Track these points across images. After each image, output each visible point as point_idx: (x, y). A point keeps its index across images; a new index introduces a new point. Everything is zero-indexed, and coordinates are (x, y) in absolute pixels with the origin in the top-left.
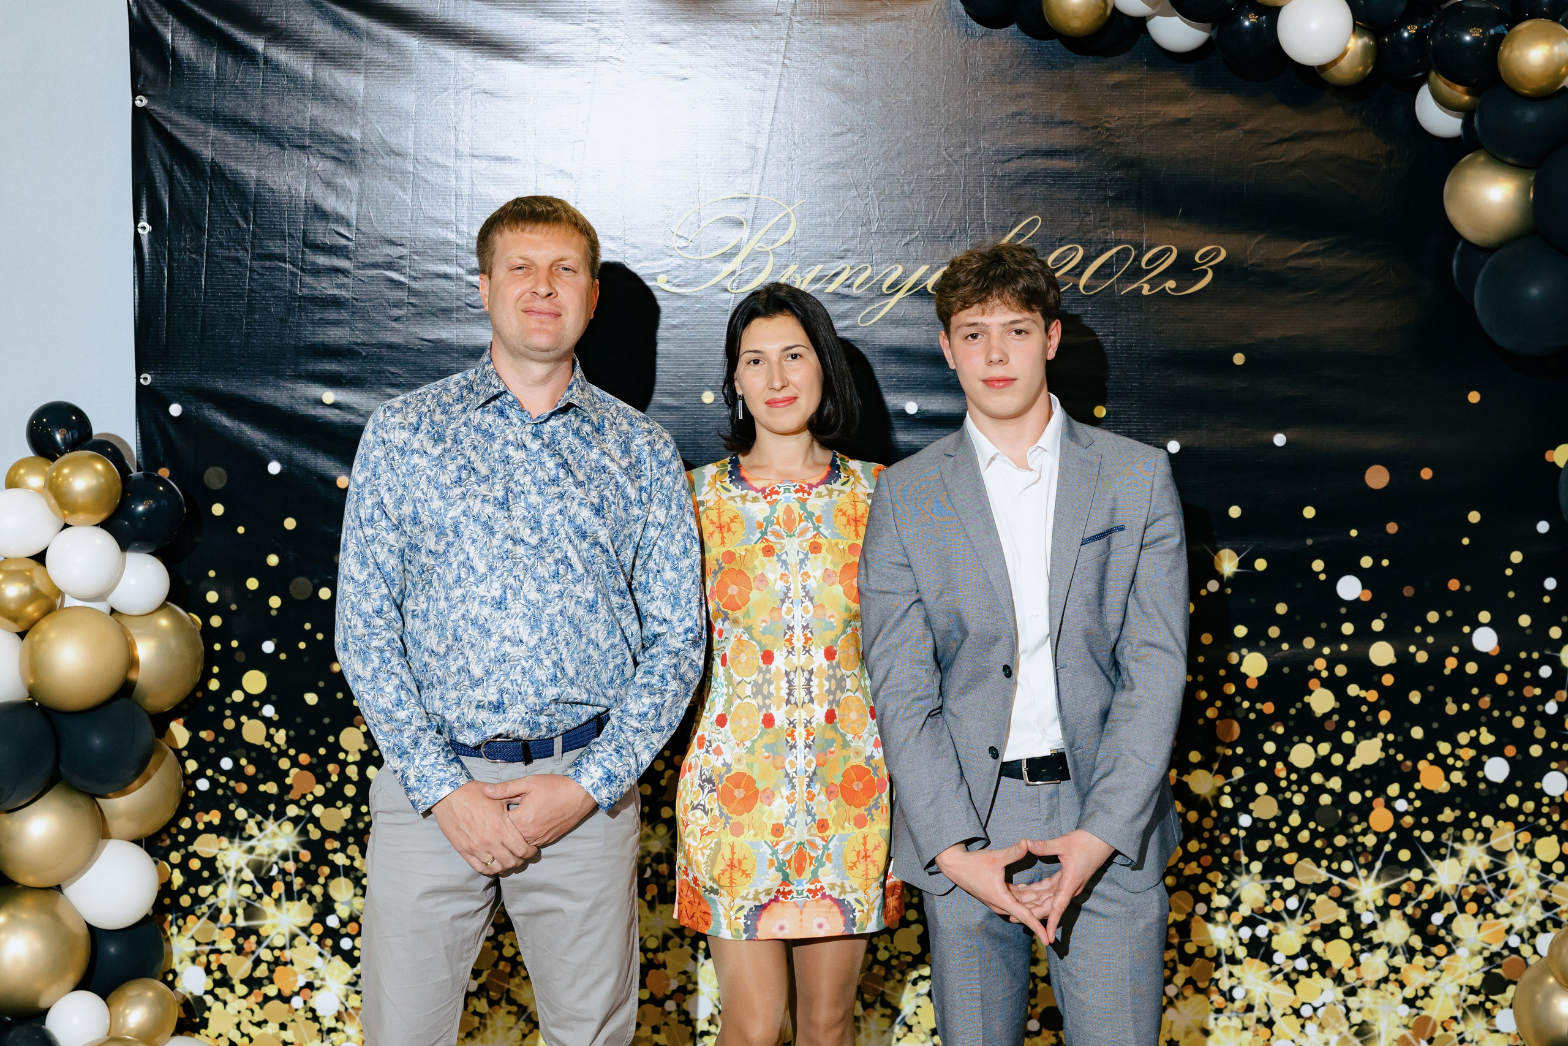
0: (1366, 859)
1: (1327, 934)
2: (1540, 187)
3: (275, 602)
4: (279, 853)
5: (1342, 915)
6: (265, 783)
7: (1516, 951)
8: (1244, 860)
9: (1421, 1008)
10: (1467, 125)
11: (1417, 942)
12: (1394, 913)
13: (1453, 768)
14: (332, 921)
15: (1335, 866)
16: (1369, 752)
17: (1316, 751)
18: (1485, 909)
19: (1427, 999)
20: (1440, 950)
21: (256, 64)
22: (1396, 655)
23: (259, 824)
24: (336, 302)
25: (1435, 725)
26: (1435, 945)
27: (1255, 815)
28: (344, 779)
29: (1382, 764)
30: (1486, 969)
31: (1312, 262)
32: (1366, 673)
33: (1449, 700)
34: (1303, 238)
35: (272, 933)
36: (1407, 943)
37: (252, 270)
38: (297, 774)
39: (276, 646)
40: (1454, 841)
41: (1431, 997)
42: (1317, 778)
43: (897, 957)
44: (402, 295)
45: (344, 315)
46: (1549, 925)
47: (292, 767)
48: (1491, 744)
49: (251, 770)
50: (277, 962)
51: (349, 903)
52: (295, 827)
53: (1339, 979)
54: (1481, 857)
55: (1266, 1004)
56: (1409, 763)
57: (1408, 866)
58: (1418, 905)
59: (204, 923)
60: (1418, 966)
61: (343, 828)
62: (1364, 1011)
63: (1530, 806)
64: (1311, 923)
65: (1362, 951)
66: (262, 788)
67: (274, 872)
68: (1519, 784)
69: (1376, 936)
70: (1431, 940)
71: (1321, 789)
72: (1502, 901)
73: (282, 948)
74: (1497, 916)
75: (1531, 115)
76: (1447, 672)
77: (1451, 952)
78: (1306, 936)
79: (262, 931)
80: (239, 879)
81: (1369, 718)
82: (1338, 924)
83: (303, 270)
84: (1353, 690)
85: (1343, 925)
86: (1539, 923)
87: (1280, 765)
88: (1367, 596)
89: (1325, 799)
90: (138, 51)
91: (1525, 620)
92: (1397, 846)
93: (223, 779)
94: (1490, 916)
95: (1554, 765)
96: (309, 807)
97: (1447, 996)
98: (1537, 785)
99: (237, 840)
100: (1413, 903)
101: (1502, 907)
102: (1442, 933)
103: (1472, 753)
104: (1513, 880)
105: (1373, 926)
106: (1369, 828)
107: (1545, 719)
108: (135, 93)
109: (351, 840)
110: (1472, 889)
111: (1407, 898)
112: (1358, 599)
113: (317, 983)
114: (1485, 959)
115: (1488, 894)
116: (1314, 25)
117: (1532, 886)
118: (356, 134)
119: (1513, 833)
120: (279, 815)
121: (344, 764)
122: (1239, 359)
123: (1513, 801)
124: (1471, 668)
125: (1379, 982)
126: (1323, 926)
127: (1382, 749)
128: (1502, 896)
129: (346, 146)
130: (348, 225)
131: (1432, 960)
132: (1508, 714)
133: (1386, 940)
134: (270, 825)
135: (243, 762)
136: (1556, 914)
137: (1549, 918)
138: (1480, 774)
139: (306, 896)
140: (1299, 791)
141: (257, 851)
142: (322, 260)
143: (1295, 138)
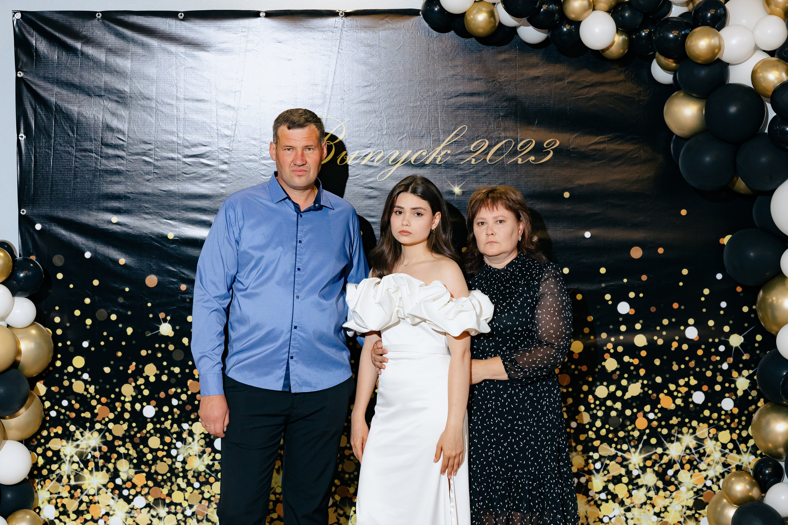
0: (634, 443)
1: (616, 481)
2: (707, 108)
3: (89, 322)
4: (91, 447)
5: (623, 471)
6: (84, 413)
7: (710, 488)
8: (574, 444)
9: (663, 517)
10: (674, 79)
11: (660, 484)
12: (649, 470)
13: (677, 397)
14: (118, 481)
15: (619, 447)
16: (635, 390)
17: (608, 390)
18: (694, 467)
20: (672, 488)
21: (77, 55)
22: (647, 341)
23: (82, 434)
24: (118, 172)
25: (668, 376)
26: (669, 486)
27: (578, 422)
28: (124, 410)
29: (641, 395)
30: (695, 497)
31: (602, 146)
32: (633, 350)
33: (674, 363)
35: (88, 488)
36: (655, 485)
37: (76, 157)
38: (100, 408)
39: (89, 344)
40: (678, 434)
41: (668, 512)
42: (609, 403)
44: (150, 168)
45: (122, 179)
46: (726, 475)
47: (98, 404)
48: (696, 385)
49: (77, 406)
50: (91, 502)
51: (127, 472)
52: (100, 434)
53: (622, 503)
54: (691, 442)
55: (586, 517)
56: (655, 395)
57: (655, 446)
58: (661, 466)
59: (54, 483)
60: (661, 496)
61: (123, 435)
62: (634, 519)
63: (715, 415)
64: (608, 476)
65: (633, 489)
67: (89, 457)
69: (640, 482)
70: (667, 483)
71: (611, 408)
72: (702, 463)
73: (94, 495)
74: (700, 471)
75: (703, 73)
76: (673, 349)
77: (677, 489)
78: (605, 482)
79: (83, 487)
80: (71, 461)
81: (634, 373)
82: (621, 476)
83: (101, 157)
84: (626, 359)
85: (624, 476)
86: (721, 474)
87: (590, 397)
88: (632, 312)
89: (613, 414)
91: (711, 323)
92: (650, 436)
93: (63, 411)
94: (696, 471)
95: (727, 395)
96: (106, 424)
97: (676, 511)
98: (719, 405)
99: (70, 441)
100: (658, 465)
101: (702, 466)
102: (673, 479)
103: (686, 389)
104: (708, 453)
105: (638, 477)
106: (635, 427)
107: (722, 372)
108: (17, 70)
109: (127, 440)
110: (687, 457)
111: (655, 462)
112: (628, 313)
113: (111, 513)
114: (695, 492)
115: (696, 460)
116: (597, 30)
117: (717, 455)
118: (127, 89)
119: (707, 429)
120: (92, 428)
121: (124, 402)
123: (707, 413)
124: (685, 347)
125: (642, 505)
126: (613, 477)
127: (641, 388)
129: (123, 95)
130: (124, 134)
131: (668, 493)
132: (704, 370)
133: (645, 483)
134: (87, 434)
135: (73, 402)
136: (729, 469)
137: (726, 471)
138: (690, 400)
139: (105, 469)
140: (600, 409)
141: (81, 447)
142: (111, 152)
143: (593, 85)
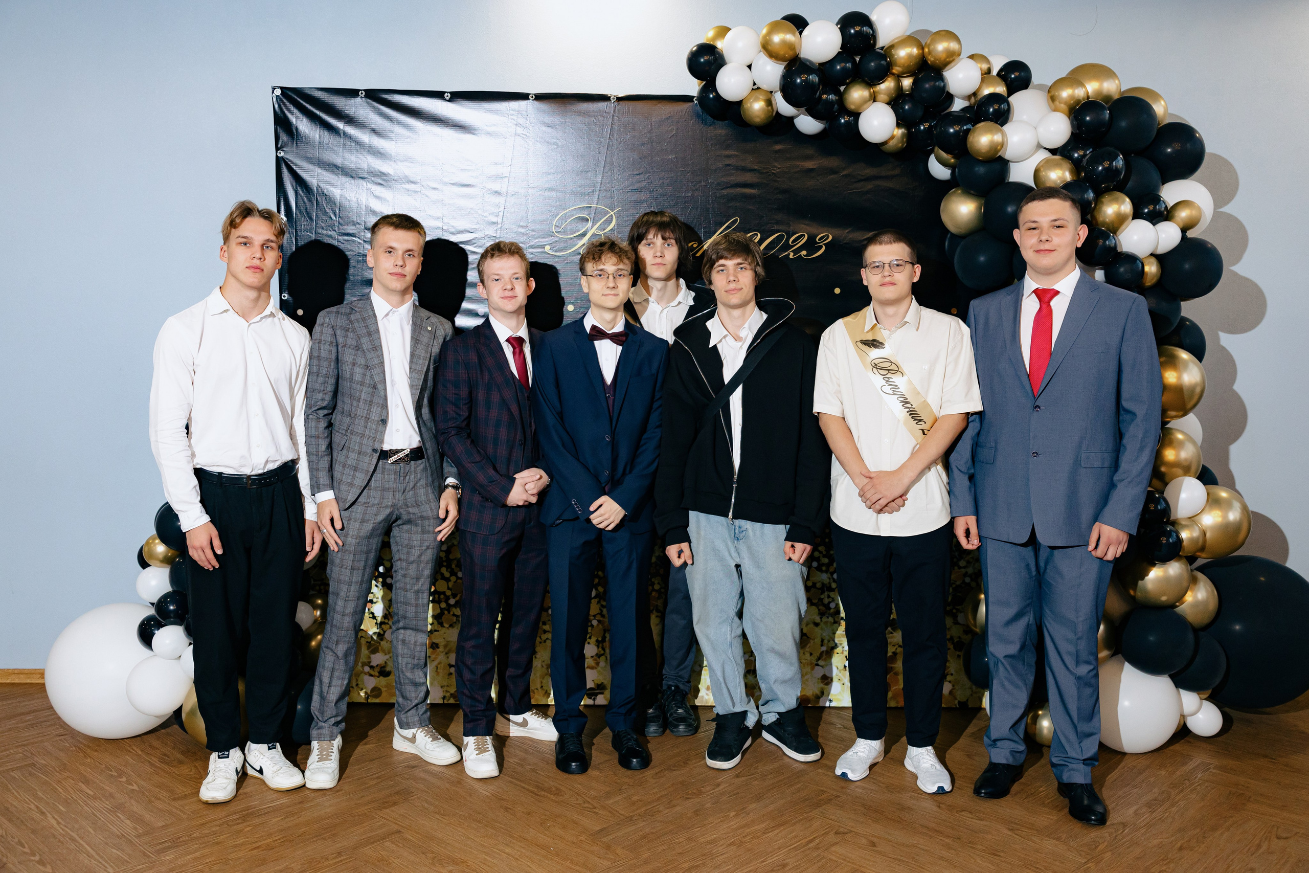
2: (986, 205)
10: (953, 174)
21: (339, 135)
37: (338, 241)
75: (981, 170)
108: (277, 149)
116: (876, 123)
118: (391, 172)
122: (837, 291)
129: (386, 178)
143: (868, 179)
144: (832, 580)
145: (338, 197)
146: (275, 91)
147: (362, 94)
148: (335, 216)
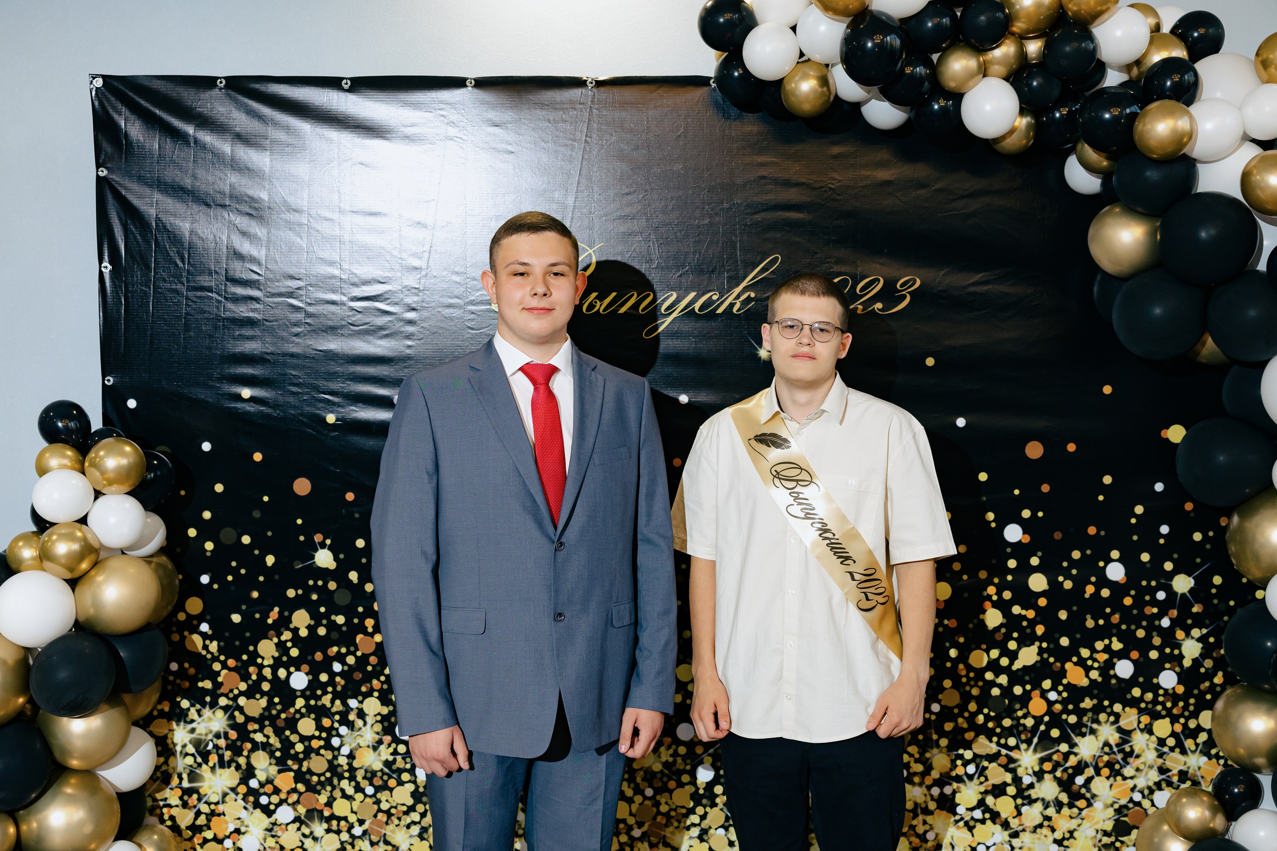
0: (1026, 736)
1: (997, 792)
2: (1164, 229)
3: (209, 546)
4: (213, 733)
5: (1008, 778)
6: (202, 681)
7: (1138, 804)
8: (935, 737)
9: (1067, 847)
10: (1103, 185)
11: (1064, 798)
12: (1047, 776)
13: (1092, 668)
14: (253, 783)
15: (1003, 741)
16: (1028, 656)
17: (988, 656)
18: (1115, 773)
19: (1071, 840)
20: (1081, 803)
21: (187, 143)
22: (1049, 584)
23: (199, 712)
24: (251, 323)
25: (1078, 636)
26: (1078, 800)
27: (943, 703)
28: (261, 678)
29: (1038, 665)
30: (1116, 817)
31: (985, 288)
32: (1027, 598)
33: (1088, 617)
34: (977, 271)
35: (209, 792)
36: (1057, 798)
37: (187, 298)
38: (227, 673)
39: (210, 578)
40: (1092, 723)
41: (1075, 839)
42: (989, 676)
43: (675, 810)
44: (300, 316)
45: (257, 332)
46: (1164, 785)
47: (222, 669)
48: (1120, 650)
49: (192, 671)
50: (213, 814)
51: (266, 770)
52: (225, 714)
53: (1006, 825)
54: (1112, 735)
55: (951, 844)
56: (1058, 664)
57: (1058, 741)
58: (1065, 770)
59: (159, 785)
60: (1065, 816)
61: (261, 715)
62: (1024, 849)
63: (1149, 696)
64: (985, 784)
65: (1023, 805)
66: (200, 684)
67: (210, 747)
68: (1141, 680)
69: (1034, 794)
70: (1075, 796)
71: (993, 684)
72: (1128, 767)
73: (217, 804)
74: (1125, 778)
76: (1087, 596)
77: (1089, 805)
78: (981, 793)
79: (202, 791)
80: (184, 752)
81: (1028, 631)
82: (1005, 784)
83: (226, 298)
84: (1016, 610)
85: (1009, 785)
86: (1155, 783)
87: (961, 666)
88: (1027, 539)
89: (996, 692)
90: (99, 134)
91: (1145, 557)
92: (1049, 726)
93: (171, 678)
94: (1119, 778)
95: (1167, 665)
96: (235, 698)
97: (1086, 837)
98: (1155, 681)
99: (182, 723)
100: (1061, 769)
101: (1128, 771)
102: (1083, 791)
103: (1105, 656)
104: (1136, 752)
105: (1031, 786)
106: (1028, 713)
107: (1161, 631)
108: (98, 166)
109: (267, 723)
110: (1106, 758)
111: (1057, 765)
112: (1020, 542)
113: (243, 829)
114: (1115, 810)
115: (1118, 762)
116: (988, 107)
117: (1150, 756)
118: (264, 196)
119: (1137, 716)
120: (214, 705)
121: (261, 667)
122: (930, 362)
123: (1136, 692)
124: (1105, 593)
125: (1036, 828)
126: (994, 785)
127: (1038, 654)
128: (1128, 763)
129: (256, 205)
130: (259, 264)
131: (1075, 810)
132: (1133, 627)
133: (1041, 796)
134: (207, 712)
135: (186, 665)
136: (1168, 777)
137: (1163, 780)
138: (1112, 672)
139: (234, 765)
140: (976, 685)
141: (197, 732)
142: (240, 291)
143: (971, 196)
144: (929, 797)
145: (187, 235)
146: (94, 82)
147: (221, 82)
148: (183, 261)
